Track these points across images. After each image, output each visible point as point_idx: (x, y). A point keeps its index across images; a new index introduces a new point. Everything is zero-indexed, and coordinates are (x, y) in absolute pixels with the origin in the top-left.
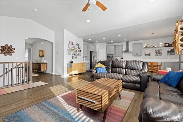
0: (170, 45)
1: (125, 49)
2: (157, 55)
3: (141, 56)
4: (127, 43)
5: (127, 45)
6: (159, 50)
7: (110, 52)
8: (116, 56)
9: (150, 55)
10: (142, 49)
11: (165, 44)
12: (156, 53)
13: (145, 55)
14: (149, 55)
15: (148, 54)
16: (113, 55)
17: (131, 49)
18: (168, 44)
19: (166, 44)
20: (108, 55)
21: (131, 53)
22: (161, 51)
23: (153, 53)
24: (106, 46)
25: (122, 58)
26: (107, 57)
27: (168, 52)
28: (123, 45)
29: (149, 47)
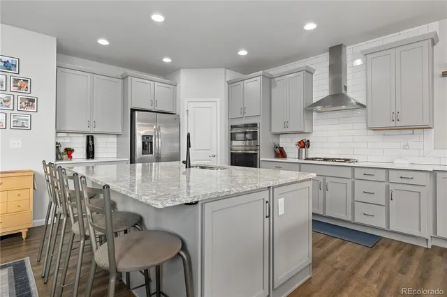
1: (321, 89)
4: (336, 52)
5: (337, 69)
7: (243, 110)
8: (274, 130)
16: (255, 125)
17: (355, 90)
20: (232, 127)
21: (360, 112)
24: (230, 83)
25: (304, 145)
26: (228, 137)
28: (309, 72)
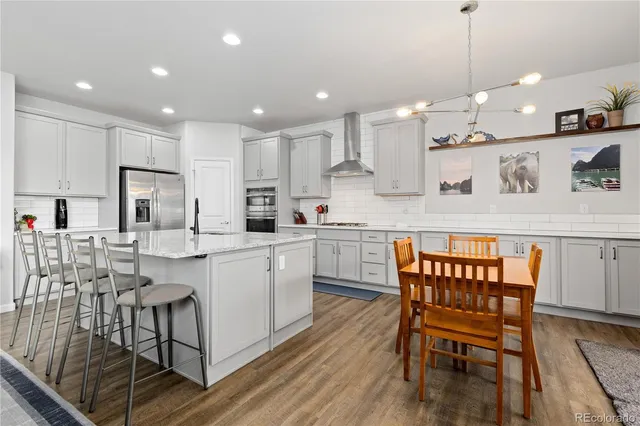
0: (592, 125)
2: (512, 190)
3: (417, 195)
4: (351, 117)
6: (520, 160)
7: (260, 172)
9: (469, 191)
10: (428, 153)
11: (559, 116)
12: (505, 180)
13: (444, 187)
14: (466, 187)
15: (455, 186)
16: (272, 189)
17: (367, 157)
18: (574, 118)
19: (564, 120)
20: (248, 190)
21: (369, 179)
22: (530, 164)
23: (487, 181)
25: (322, 210)
26: (243, 201)
27: (580, 168)
28: (327, 136)
29: (466, 143)
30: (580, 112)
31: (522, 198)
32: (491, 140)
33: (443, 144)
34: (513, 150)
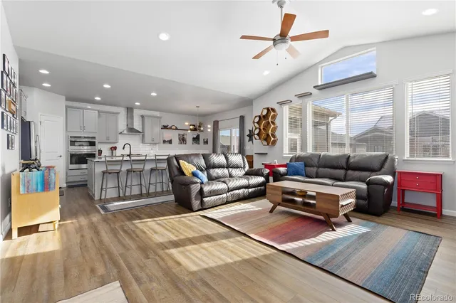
0: (196, 129)
2: (181, 143)
4: (130, 110)
6: (183, 135)
7: (83, 128)
10: (161, 130)
12: (180, 140)
13: (164, 142)
14: (170, 142)
15: (168, 141)
16: (95, 138)
22: (185, 137)
23: (176, 140)
25: (115, 149)
27: (194, 139)
29: (171, 128)
30: (194, 126)
31: (183, 145)
32: (177, 129)
33: (165, 127)
34: (182, 132)
